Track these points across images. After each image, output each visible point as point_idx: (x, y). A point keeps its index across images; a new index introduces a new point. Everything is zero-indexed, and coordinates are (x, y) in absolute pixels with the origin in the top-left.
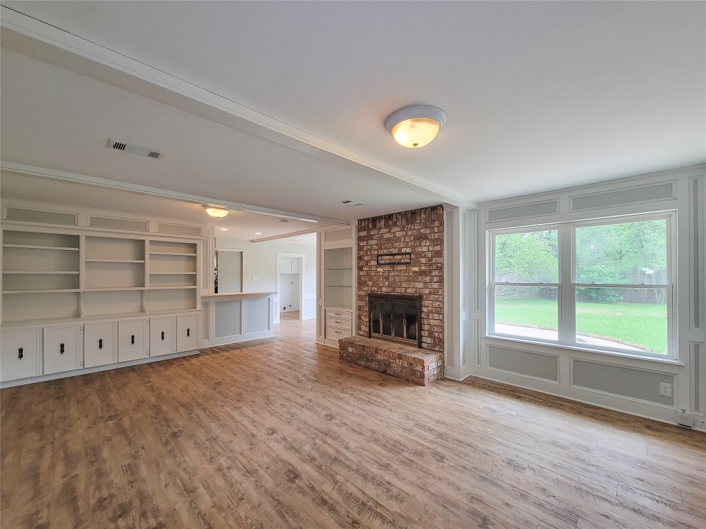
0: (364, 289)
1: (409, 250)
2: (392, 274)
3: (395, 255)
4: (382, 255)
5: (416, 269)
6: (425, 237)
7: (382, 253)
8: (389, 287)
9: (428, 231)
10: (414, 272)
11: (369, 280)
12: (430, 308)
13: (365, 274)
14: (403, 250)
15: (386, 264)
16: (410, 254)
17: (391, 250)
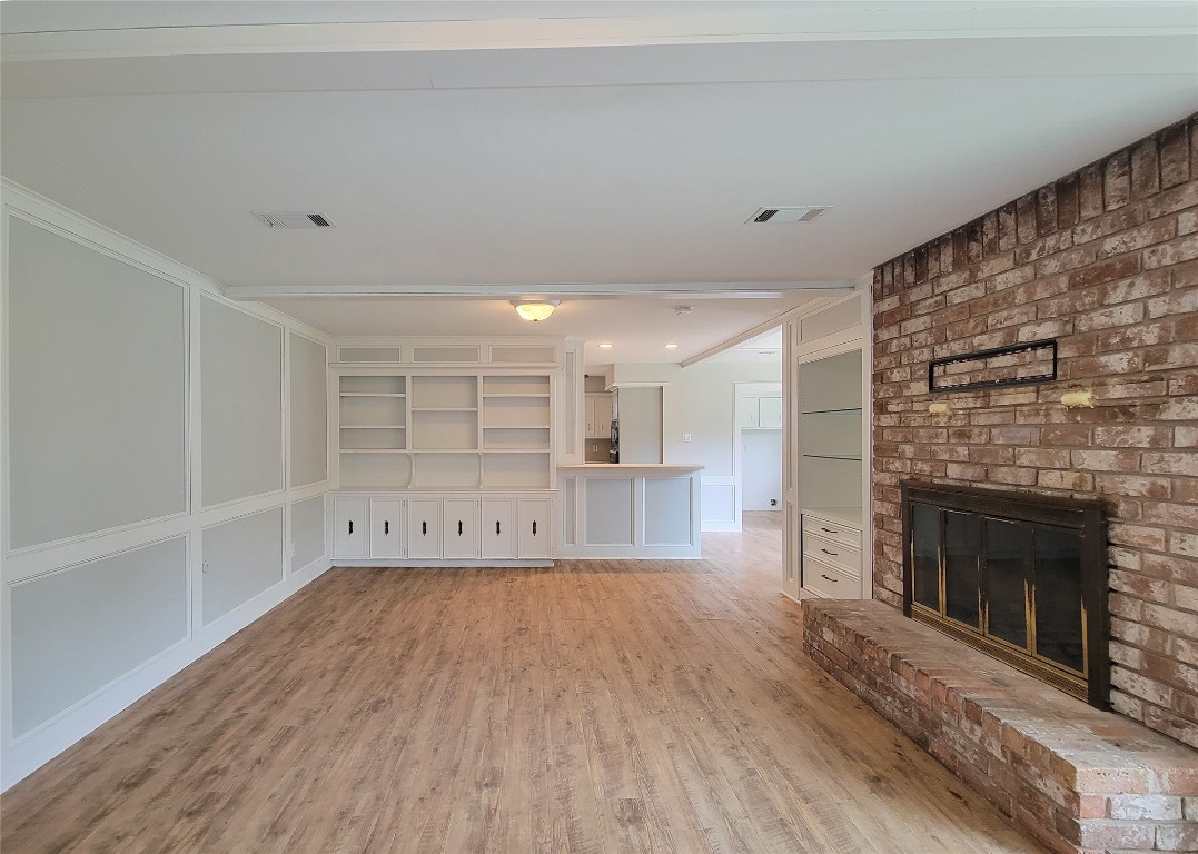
0: (892, 467)
1: (1047, 331)
2: (981, 420)
3: (994, 353)
4: (946, 361)
5: (1083, 398)
6: (1129, 267)
7: (946, 353)
8: (969, 463)
9: (1144, 239)
10: (1075, 410)
12: (1153, 559)
13: (896, 421)
14: (1024, 335)
15: (960, 388)
16: (1052, 343)
17: (976, 341)
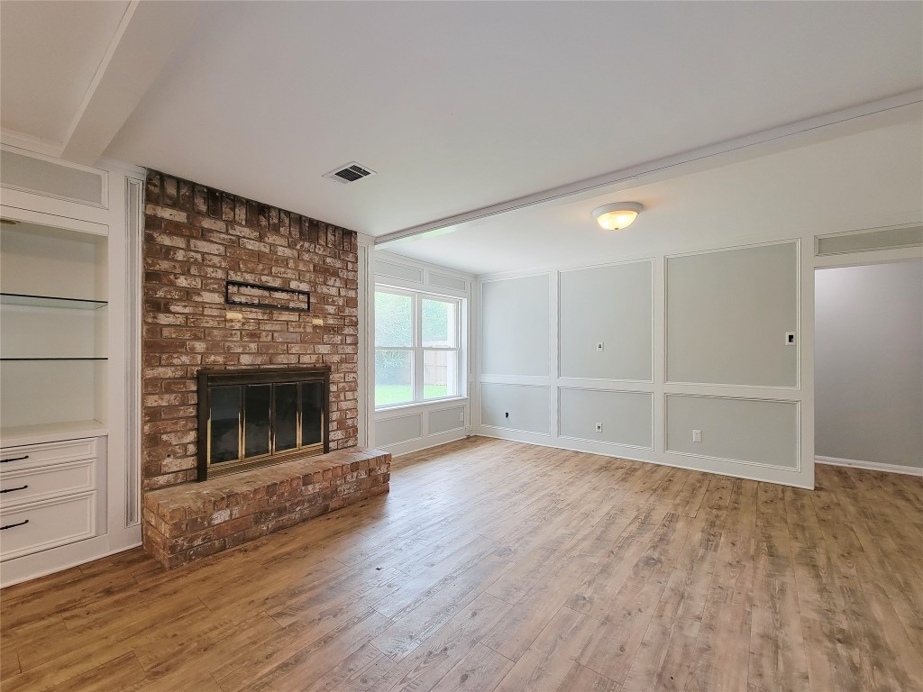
0: (175, 361)
1: (304, 287)
2: (268, 327)
3: (276, 290)
4: (240, 284)
5: (319, 322)
6: (335, 274)
7: (239, 279)
8: (259, 353)
9: (338, 264)
10: (315, 327)
11: (196, 338)
12: (341, 385)
13: (180, 320)
14: (293, 285)
15: (252, 305)
16: (307, 294)
17: (264, 278)
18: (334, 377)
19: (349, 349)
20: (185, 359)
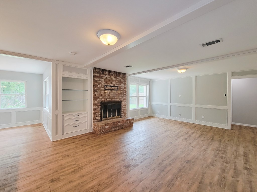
0: (97, 100)
1: (117, 85)
2: (111, 94)
3: (112, 86)
4: (107, 86)
5: (120, 92)
7: (107, 85)
8: (110, 98)
9: (123, 80)
10: (119, 93)
11: (100, 96)
13: (98, 93)
14: (115, 85)
15: (109, 90)
16: (118, 87)
17: (110, 84)
18: (122, 103)
19: (125, 97)
20: (99, 100)
